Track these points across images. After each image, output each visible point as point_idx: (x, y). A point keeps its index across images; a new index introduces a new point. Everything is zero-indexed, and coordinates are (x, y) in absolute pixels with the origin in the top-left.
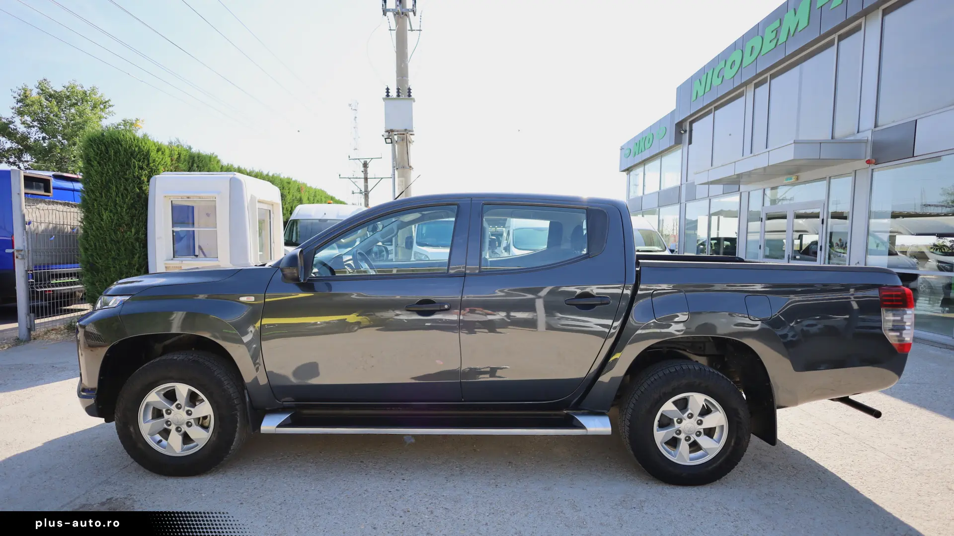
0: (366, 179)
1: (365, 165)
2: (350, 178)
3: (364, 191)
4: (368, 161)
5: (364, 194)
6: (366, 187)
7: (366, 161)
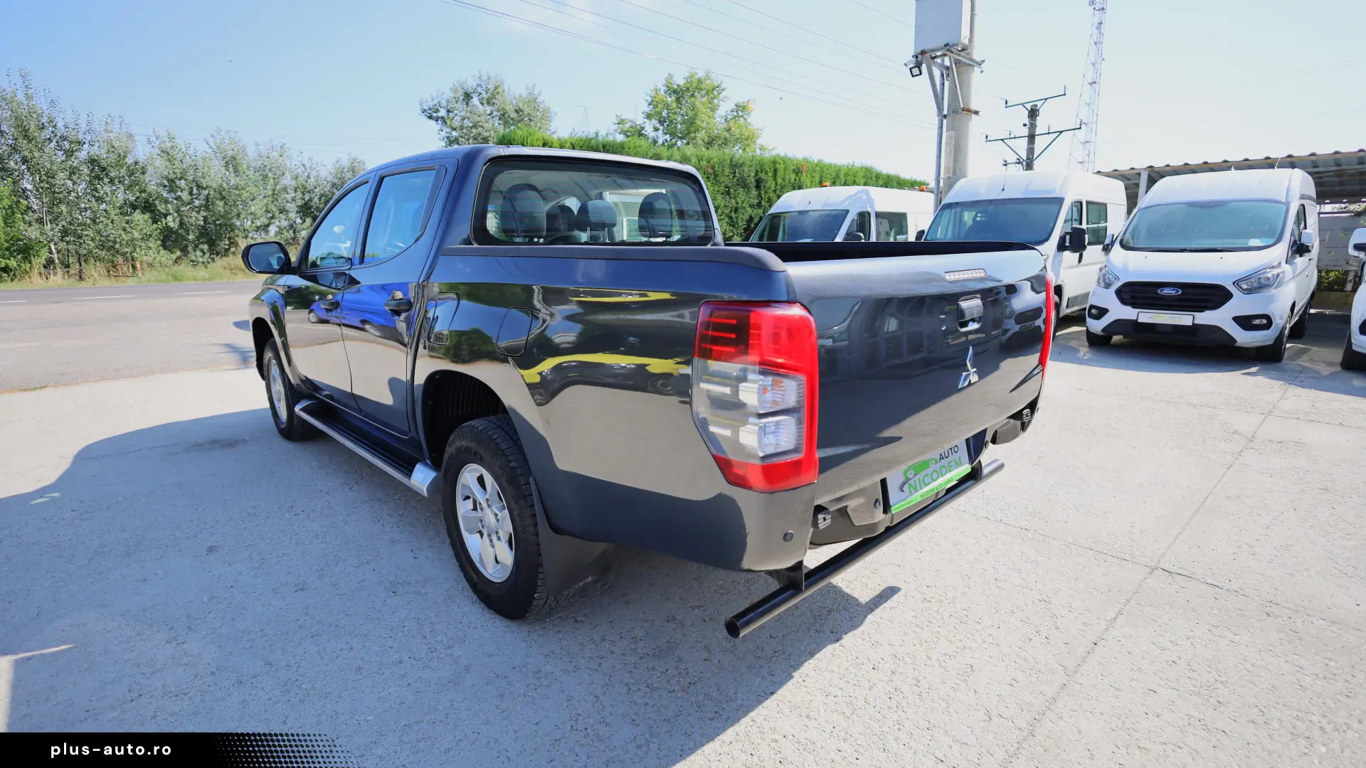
0: (1032, 137)
1: (1033, 113)
2: (1002, 140)
3: (1025, 158)
4: (1039, 104)
5: (1024, 163)
6: (1031, 151)
7: (1036, 106)
